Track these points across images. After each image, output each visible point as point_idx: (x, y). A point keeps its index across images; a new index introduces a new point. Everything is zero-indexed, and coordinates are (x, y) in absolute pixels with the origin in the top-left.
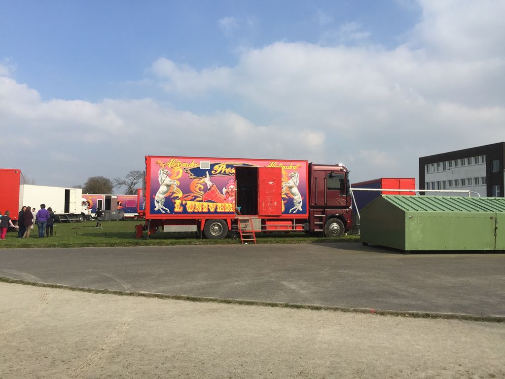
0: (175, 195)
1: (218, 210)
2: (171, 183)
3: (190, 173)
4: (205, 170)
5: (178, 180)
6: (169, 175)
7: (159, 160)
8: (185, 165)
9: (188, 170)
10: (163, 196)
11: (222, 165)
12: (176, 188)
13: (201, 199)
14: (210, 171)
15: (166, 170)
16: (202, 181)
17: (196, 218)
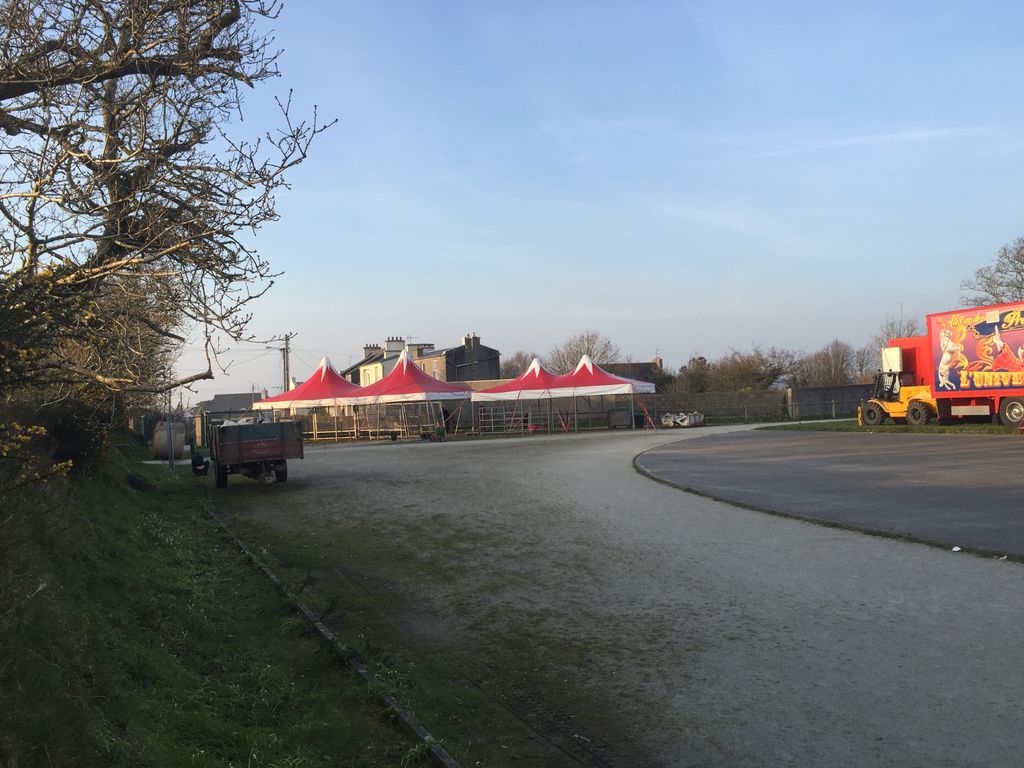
0: (960, 365)
1: (1014, 383)
2: (954, 348)
3: (975, 330)
4: (993, 325)
5: (962, 343)
6: (952, 338)
7: (940, 319)
8: (968, 321)
9: (973, 327)
10: (947, 368)
11: (1014, 313)
12: (960, 354)
13: (990, 368)
14: (999, 324)
15: (948, 332)
16: (990, 340)
17: (988, 396)
